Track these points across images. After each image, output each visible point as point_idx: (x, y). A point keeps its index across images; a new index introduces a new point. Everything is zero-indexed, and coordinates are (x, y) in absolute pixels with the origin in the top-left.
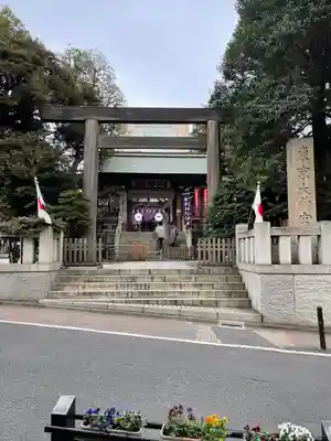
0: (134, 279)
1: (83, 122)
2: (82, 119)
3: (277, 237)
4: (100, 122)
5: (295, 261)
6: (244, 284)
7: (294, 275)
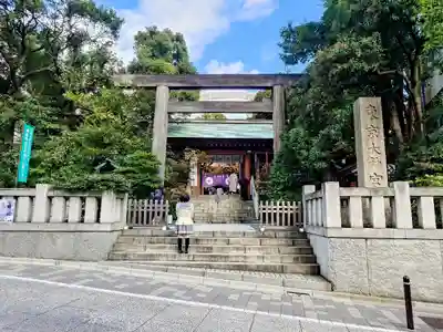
1: (155, 88)
2: (154, 85)
3: (348, 198)
4: (171, 88)
5: (368, 225)
6: (312, 249)
7: (366, 239)
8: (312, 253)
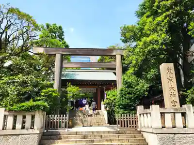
0: (85, 137)
2: (54, 53)
3: (164, 113)
4: (63, 55)
6: (145, 140)
7: (175, 134)
8: (145, 142)
